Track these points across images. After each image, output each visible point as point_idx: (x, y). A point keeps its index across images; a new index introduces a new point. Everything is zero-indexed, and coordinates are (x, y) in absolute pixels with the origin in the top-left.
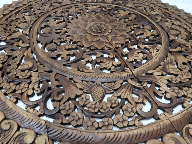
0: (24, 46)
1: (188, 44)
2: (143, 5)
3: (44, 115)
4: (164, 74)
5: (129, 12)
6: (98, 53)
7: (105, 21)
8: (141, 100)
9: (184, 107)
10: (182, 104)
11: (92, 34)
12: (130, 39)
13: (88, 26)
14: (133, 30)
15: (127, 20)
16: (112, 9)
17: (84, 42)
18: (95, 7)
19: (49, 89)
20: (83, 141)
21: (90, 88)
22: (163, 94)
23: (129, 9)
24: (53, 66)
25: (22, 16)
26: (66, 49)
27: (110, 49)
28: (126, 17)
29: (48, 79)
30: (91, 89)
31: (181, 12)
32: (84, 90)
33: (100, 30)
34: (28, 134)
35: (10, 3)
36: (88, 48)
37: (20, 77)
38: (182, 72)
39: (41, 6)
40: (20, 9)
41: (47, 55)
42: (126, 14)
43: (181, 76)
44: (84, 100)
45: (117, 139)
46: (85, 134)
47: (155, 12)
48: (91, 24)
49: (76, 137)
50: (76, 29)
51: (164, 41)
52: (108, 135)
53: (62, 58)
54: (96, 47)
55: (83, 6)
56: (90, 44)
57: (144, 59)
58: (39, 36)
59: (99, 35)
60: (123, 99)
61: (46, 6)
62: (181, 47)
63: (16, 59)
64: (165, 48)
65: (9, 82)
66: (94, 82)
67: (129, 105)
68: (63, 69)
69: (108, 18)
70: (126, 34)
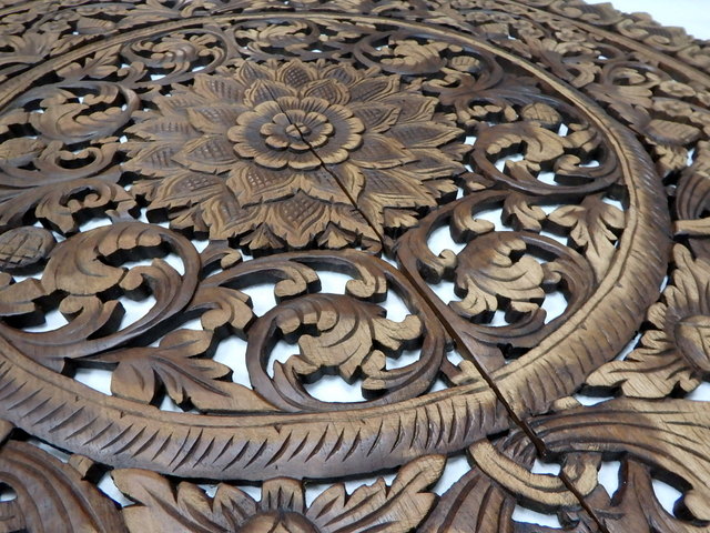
2: (503, 15)
4: (685, 382)
5: (442, 46)
6: (290, 270)
7: (331, 95)
12: (458, 180)
13: (240, 120)
14: (471, 131)
15: (435, 83)
16: (363, 36)
17: (211, 211)
18: (282, 31)
23: (441, 33)
26: (101, 258)
27: (357, 241)
28: (433, 71)
33: (303, 138)
36: (234, 242)
39: (20, 35)
42: (427, 54)
47: (559, 41)
48: (258, 108)
50: (175, 139)
51: (638, 182)
54: (280, 232)
55: (223, 29)
56: (245, 218)
57: (548, 288)
59: (295, 165)
61: (41, 32)
64: (650, 221)
68: (56, 402)
69: (342, 76)
70: (437, 154)
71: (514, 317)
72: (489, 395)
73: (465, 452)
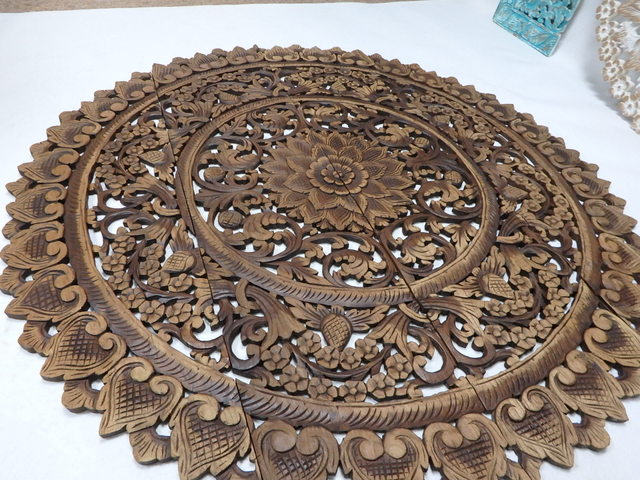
0: (168, 214)
1: (540, 225)
2: (448, 109)
3: (231, 368)
4: (478, 294)
5: (411, 130)
6: (337, 239)
8: (424, 348)
9: (507, 366)
10: (505, 359)
11: (322, 188)
12: (409, 207)
14: (419, 182)
15: (405, 154)
16: (371, 118)
17: (303, 210)
18: (328, 111)
19: (237, 317)
20: (310, 419)
21: (321, 318)
22: (470, 338)
23: (412, 120)
24: (238, 267)
25: (149, 131)
26: (263, 226)
27: (363, 229)
28: (404, 145)
29: (231, 295)
30: (322, 321)
31: (541, 135)
32: (309, 324)
34: (205, 403)
35: (111, 87)
36: (314, 225)
37: (171, 289)
38: (516, 292)
39: (192, 102)
40: (140, 108)
41: (223, 238)
42: (403, 135)
43: (513, 302)
44: (310, 343)
45: (374, 420)
46: (314, 407)
47: (475, 132)
49: (297, 413)
51: (487, 216)
52: (356, 411)
53: (257, 248)
54: (333, 223)
55: (297, 106)
56: (318, 215)
57: (437, 257)
58: (197, 189)
60: (389, 344)
61: (204, 101)
62: (524, 234)
63: (154, 245)
64: (487, 235)
65: (149, 299)
66: (329, 307)
67: (400, 358)
68: (261, 275)
69: (359, 144)
70: (401, 193)
71: (422, 266)
72: (408, 290)
73: (396, 306)
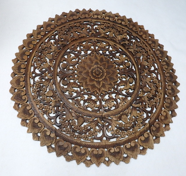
0: (49, 78)
3: (55, 124)
4: (118, 120)
6: (89, 95)
7: (105, 66)
8: (99, 131)
9: (117, 140)
11: (91, 77)
13: (91, 68)
15: (120, 68)
16: (116, 51)
18: (104, 45)
21: (78, 117)
22: (110, 131)
24: (63, 98)
25: (50, 46)
26: (72, 87)
27: (98, 93)
29: (59, 106)
32: (75, 118)
33: (98, 75)
34: (48, 131)
37: (46, 101)
39: (64, 35)
40: (49, 35)
41: (61, 89)
43: (126, 124)
44: (73, 123)
45: (81, 144)
46: (69, 138)
47: (148, 62)
48: (94, 66)
49: (66, 138)
50: (83, 70)
51: (134, 96)
53: (69, 94)
54: (90, 90)
55: (95, 42)
59: (95, 79)
61: (67, 35)
62: (141, 104)
67: (92, 132)
68: (68, 102)
70: (113, 83)
72: (101, 115)
73: (97, 118)
